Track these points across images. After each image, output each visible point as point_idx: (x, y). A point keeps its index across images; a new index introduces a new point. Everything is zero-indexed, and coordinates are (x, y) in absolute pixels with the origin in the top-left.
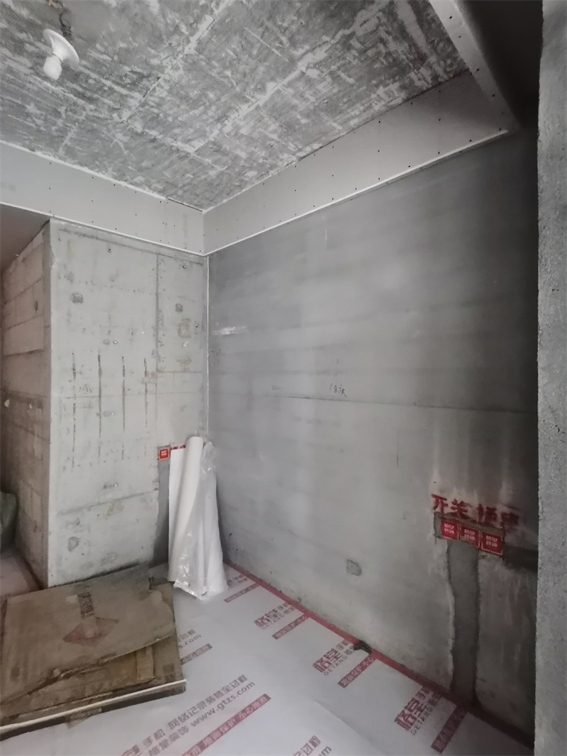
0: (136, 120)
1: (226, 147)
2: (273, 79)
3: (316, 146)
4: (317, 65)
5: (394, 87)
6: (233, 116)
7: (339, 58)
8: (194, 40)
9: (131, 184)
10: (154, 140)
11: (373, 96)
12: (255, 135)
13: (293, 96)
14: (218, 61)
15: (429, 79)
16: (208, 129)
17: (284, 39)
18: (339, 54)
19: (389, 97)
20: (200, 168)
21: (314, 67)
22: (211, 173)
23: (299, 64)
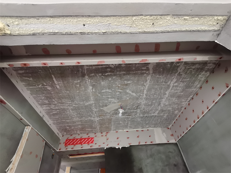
0: (141, 115)
1: (164, 109)
2: (166, 91)
3: (191, 96)
6: (162, 103)
7: (180, 78)
8: (144, 95)
9: (146, 128)
12: (171, 103)
13: (174, 91)
14: (151, 95)
16: (157, 108)
20: (161, 117)
21: (175, 83)
22: (165, 117)
23: (171, 85)
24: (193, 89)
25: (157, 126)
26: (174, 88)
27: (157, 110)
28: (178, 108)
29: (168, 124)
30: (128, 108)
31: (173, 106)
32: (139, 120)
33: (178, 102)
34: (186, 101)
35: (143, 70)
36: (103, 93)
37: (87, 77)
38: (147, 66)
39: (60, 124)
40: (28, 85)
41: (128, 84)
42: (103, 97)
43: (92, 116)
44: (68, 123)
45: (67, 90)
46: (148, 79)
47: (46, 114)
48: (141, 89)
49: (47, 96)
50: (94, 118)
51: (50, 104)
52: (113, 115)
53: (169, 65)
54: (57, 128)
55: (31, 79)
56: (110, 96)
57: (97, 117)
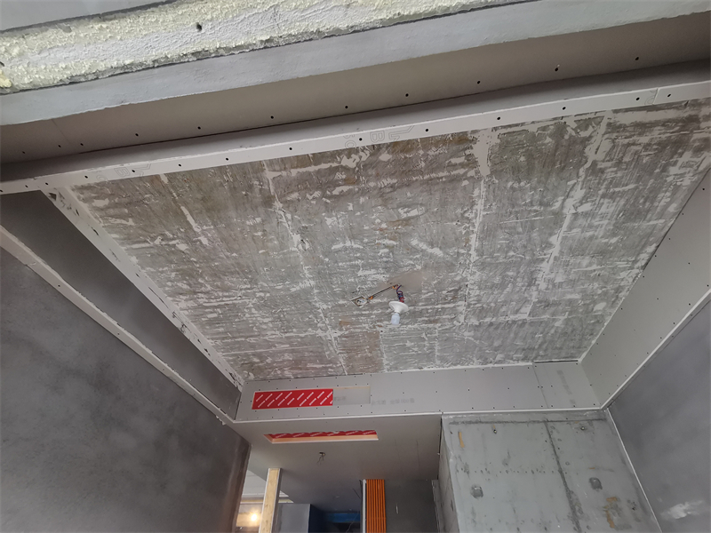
0: (470, 318)
1: (553, 298)
4: (583, 201)
5: (685, 158)
6: (540, 276)
8: (472, 252)
9: (496, 363)
11: (670, 179)
12: (573, 277)
13: (582, 232)
16: (526, 295)
18: (597, 181)
19: (691, 166)
20: (543, 325)
21: (581, 203)
22: (557, 324)
23: (565, 211)
24: (651, 223)
25: (534, 355)
26: (581, 221)
27: (526, 301)
28: (605, 293)
29: (573, 347)
30: (423, 297)
31: (586, 286)
32: (467, 335)
33: (603, 272)
34: (632, 268)
35: (455, 166)
36: (338, 251)
37: (278, 204)
38: (468, 152)
39: (232, 349)
40: (129, 239)
41: (413, 218)
42: (340, 264)
43: (319, 325)
44: (253, 346)
45: (231, 250)
46: (479, 196)
47: (190, 321)
48: (458, 234)
49: (181, 270)
50: (325, 331)
51: (195, 293)
52: (381, 321)
53: (548, 140)
54: (229, 361)
55: (131, 222)
56: (359, 262)
57: (333, 328)
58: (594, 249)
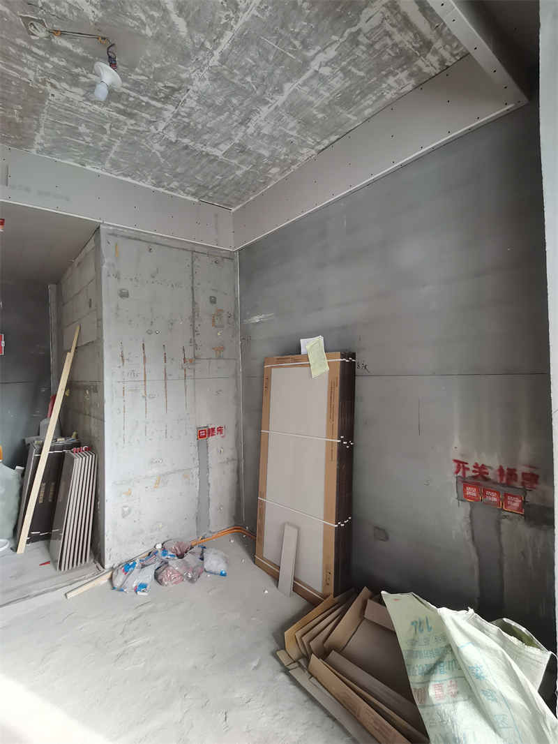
0: (170, 131)
1: (250, 147)
2: (289, 80)
3: (333, 138)
4: (328, 63)
5: (403, 75)
6: (255, 118)
7: (348, 54)
8: (217, 53)
9: (167, 189)
10: (187, 147)
11: (384, 85)
12: (275, 133)
13: (309, 94)
14: (239, 69)
15: (436, 65)
16: (233, 133)
17: (297, 43)
18: (348, 51)
19: (399, 85)
20: (228, 168)
21: (326, 65)
22: (238, 172)
23: (312, 64)
25: (204, 194)
27: (230, 138)
28: (285, 161)
29: (235, 198)
30: (134, 77)
31: (278, 148)
32: (157, 148)
33: (296, 142)
34: (313, 148)
58: (305, 115)
